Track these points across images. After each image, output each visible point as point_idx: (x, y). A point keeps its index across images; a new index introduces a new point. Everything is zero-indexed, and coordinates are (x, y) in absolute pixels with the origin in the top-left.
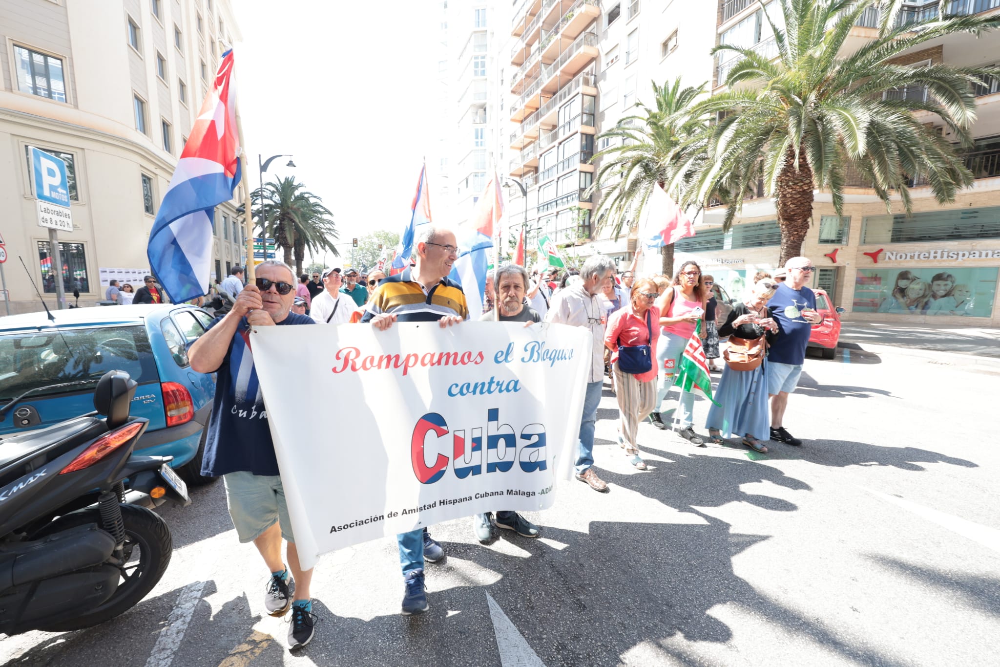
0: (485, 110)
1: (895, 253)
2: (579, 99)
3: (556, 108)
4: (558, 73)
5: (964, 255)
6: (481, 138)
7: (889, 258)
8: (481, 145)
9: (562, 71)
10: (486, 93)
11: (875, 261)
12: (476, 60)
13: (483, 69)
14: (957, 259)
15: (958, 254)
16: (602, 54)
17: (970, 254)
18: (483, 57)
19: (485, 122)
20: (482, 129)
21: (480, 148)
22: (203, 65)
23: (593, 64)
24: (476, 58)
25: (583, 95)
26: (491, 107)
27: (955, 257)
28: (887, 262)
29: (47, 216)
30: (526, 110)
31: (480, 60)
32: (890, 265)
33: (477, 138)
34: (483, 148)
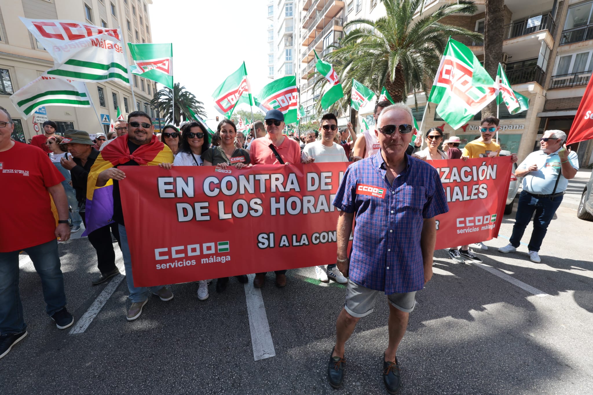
0: (292, 38)
1: (474, 126)
2: (332, 34)
3: (322, 39)
4: (323, 17)
5: (505, 128)
6: (290, 55)
7: (471, 129)
8: (290, 60)
9: (325, 16)
10: (292, 27)
11: (465, 131)
12: (287, 6)
13: (291, 12)
14: (502, 129)
15: (503, 127)
16: (346, 5)
17: (508, 127)
18: (291, 4)
19: (292, 45)
20: (290, 50)
22: (128, 22)
23: (342, 12)
24: (287, 5)
25: (335, 31)
26: (295, 35)
27: (501, 128)
28: (470, 131)
29: (39, 119)
30: (310, 39)
31: (289, 6)
32: (471, 133)
33: (287, 55)
34: (291, 61)
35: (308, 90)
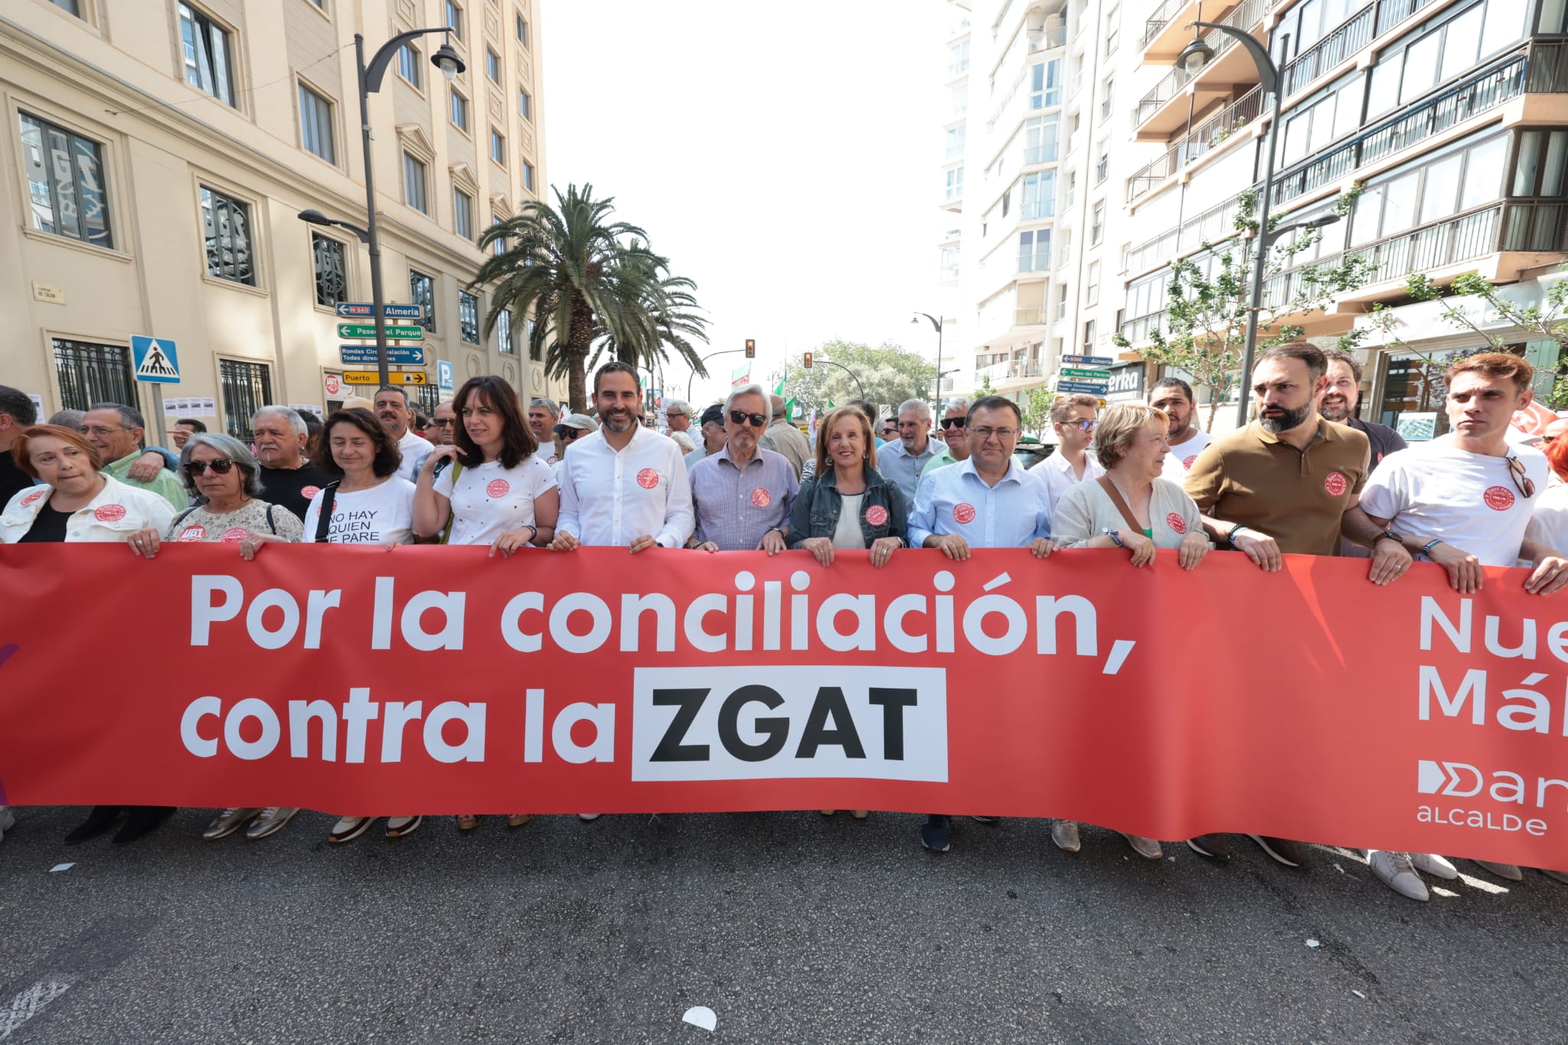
0: (1064, 15)
6: (1050, 86)
8: (1048, 103)
19: (1061, 43)
20: (1052, 65)
21: (1045, 110)
33: (1037, 86)
34: (1053, 108)
35: (1190, 175)
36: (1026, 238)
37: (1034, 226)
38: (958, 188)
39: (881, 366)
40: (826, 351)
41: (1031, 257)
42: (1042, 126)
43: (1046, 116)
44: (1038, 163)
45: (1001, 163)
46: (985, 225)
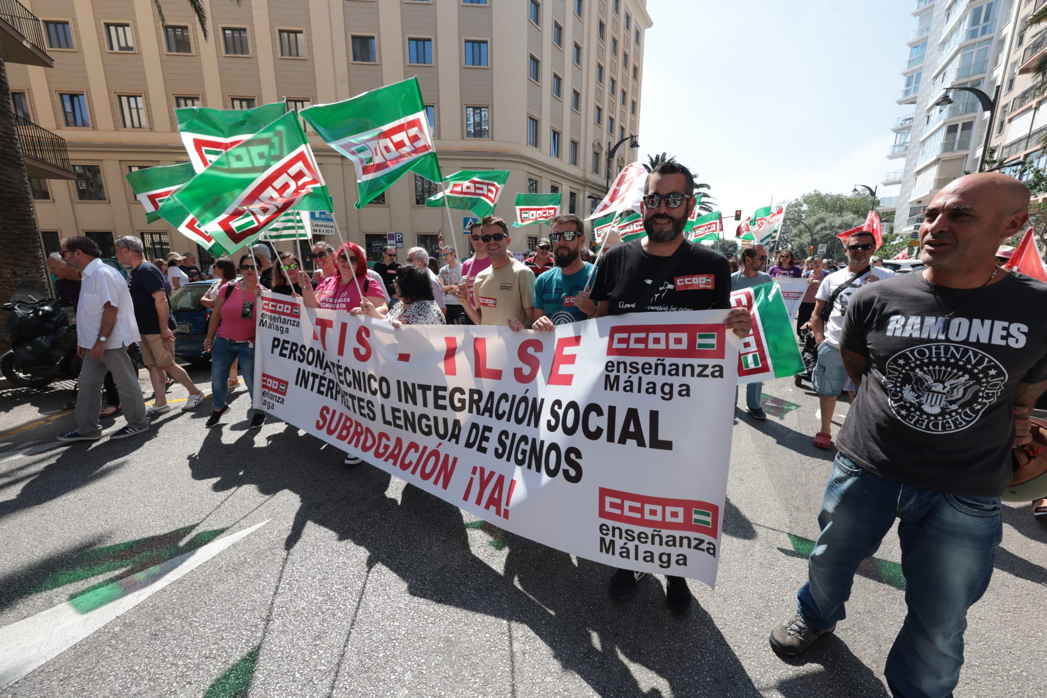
21: (980, 38)
36: (952, 129)
37: (959, 120)
38: (915, 88)
39: (844, 213)
40: (805, 201)
41: (954, 142)
42: (975, 51)
43: (979, 42)
44: (969, 76)
45: (944, 74)
46: (929, 117)
